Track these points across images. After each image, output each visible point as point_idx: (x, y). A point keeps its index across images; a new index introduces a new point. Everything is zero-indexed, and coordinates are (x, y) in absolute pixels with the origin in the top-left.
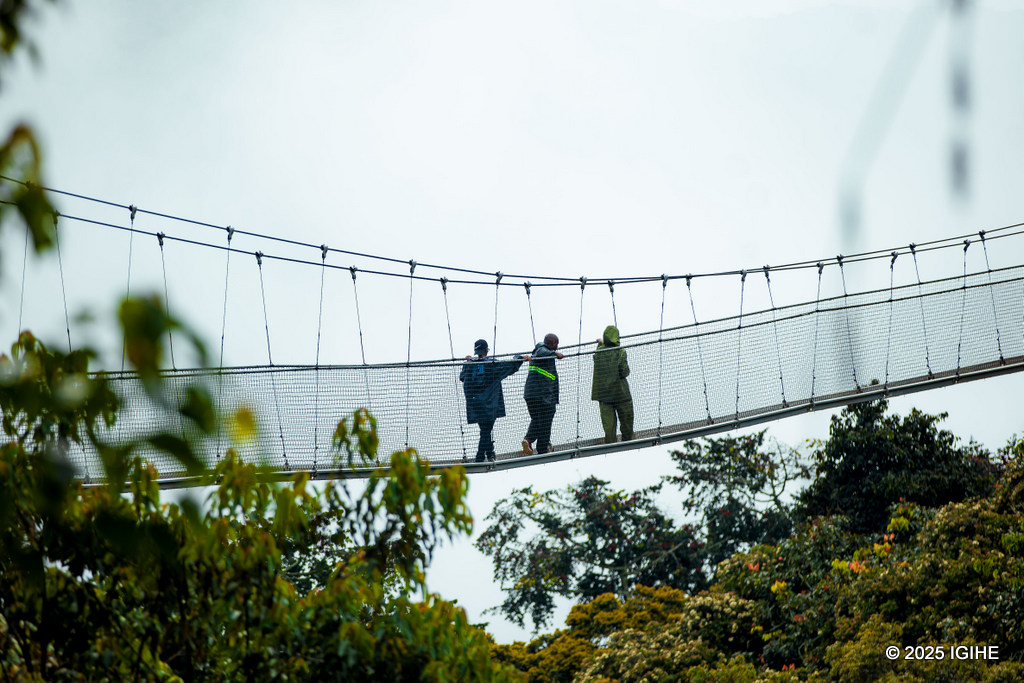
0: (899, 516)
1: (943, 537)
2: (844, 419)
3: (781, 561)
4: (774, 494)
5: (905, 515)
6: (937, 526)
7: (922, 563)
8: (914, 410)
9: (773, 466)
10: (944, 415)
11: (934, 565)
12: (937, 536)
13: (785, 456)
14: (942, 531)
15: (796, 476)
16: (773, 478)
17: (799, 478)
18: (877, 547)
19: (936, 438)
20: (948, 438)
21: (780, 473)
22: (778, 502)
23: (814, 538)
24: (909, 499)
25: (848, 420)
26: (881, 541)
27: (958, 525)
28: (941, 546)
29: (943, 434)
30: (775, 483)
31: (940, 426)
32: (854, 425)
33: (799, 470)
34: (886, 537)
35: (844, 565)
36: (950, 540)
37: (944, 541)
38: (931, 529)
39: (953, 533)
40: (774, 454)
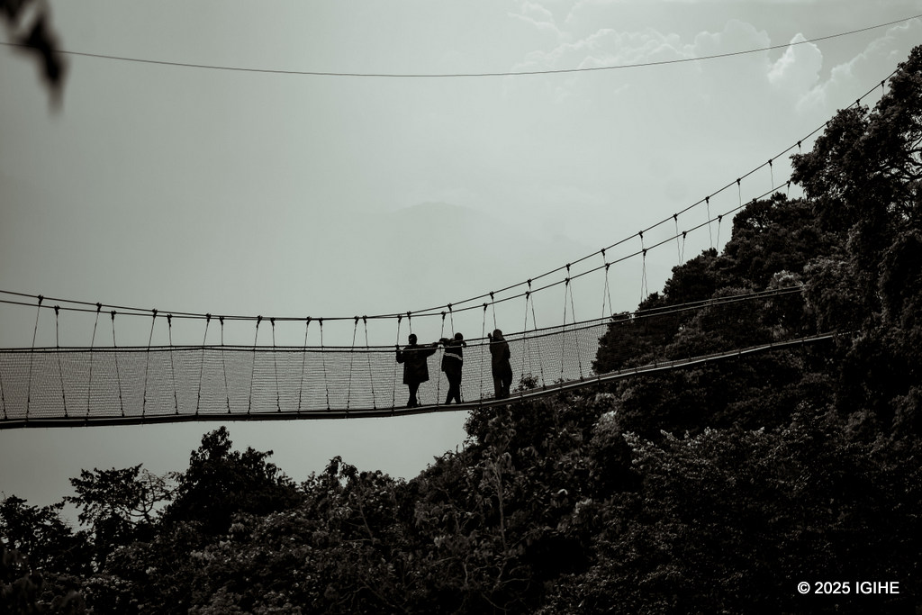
0: (237, 522)
1: (269, 535)
2: (200, 454)
3: (153, 553)
4: (144, 511)
5: (242, 521)
6: (265, 528)
7: (254, 554)
8: (249, 448)
9: (145, 491)
10: (271, 453)
11: (263, 554)
12: (265, 535)
13: (154, 484)
14: (269, 531)
15: (162, 497)
16: (144, 499)
17: (163, 500)
18: (222, 543)
19: (264, 468)
20: (272, 469)
21: (150, 496)
22: (147, 517)
23: (178, 536)
24: (245, 510)
25: (204, 454)
26: (225, 540)
27: (280, 527)
28: (268, 542)
29: (269, 466)
30: (146, 503)
31: (267, 460)
32: (207, 458)
33: (164, 494)
34: (228, 537)
35: (199, 554)
36: (274, 538)
37: (270, 538)
38: (261, 530)
39: (275, 532)
40: (145, 483)
